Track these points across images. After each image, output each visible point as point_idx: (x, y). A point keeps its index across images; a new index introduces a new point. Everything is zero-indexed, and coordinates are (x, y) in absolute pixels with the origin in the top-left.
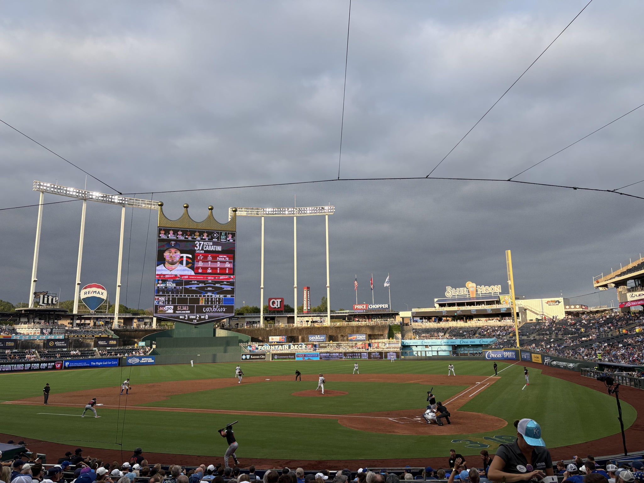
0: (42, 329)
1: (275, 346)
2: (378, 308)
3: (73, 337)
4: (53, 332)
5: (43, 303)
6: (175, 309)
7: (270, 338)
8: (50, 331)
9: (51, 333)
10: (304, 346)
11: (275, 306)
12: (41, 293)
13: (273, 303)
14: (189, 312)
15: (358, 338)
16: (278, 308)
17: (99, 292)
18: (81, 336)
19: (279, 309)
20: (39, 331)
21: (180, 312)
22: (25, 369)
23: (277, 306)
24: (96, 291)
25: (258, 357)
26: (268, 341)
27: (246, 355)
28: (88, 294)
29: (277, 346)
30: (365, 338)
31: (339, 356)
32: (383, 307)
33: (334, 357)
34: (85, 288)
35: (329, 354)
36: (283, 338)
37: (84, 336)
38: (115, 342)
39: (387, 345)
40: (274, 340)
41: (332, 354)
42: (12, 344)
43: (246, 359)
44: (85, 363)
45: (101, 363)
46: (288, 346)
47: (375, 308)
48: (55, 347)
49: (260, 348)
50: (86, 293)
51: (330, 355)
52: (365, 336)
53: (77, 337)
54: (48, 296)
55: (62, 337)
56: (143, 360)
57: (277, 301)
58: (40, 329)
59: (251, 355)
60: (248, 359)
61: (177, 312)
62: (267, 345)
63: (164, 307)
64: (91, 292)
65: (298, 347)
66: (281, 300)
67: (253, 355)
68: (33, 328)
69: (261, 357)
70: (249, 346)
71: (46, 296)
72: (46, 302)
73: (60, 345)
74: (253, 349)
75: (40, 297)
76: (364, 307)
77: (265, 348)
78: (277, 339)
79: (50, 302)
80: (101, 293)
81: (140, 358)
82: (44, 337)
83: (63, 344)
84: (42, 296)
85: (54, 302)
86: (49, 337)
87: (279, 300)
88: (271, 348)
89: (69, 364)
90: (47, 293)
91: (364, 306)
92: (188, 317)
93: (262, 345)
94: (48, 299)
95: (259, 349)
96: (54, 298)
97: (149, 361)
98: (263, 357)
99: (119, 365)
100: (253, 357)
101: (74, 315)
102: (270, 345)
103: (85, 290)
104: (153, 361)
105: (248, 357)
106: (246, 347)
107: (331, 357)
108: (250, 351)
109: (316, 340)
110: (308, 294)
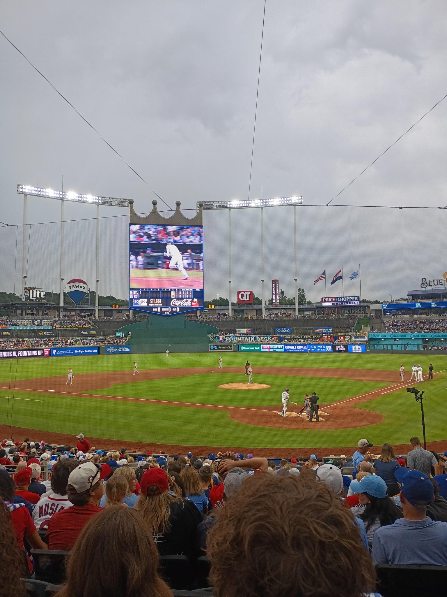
0: (33, 321)
1: (242, 338)
2: (347, 300)
3: (59, 328)
4: (43, 323)
5: (33, 297)
6: (148, 302)
7: (237, 330)
8: (40, 322)
9: (41, 324)
10: (269, 338)
11: (244, 298)
12: (30, 288)
13: (242, 296)
14: (161, 305)
15: (325, 331)
16: (247, 300)
17: (81, 286)
18: (66, 326)
19: (248, 302)
20: (31, 323)
21: (153, 305)
22: (13, 356)
23: (246, 298)
24: (79, 286)
25: (225, 348)
26: (235, 333)
27: (213, 346)
28: (72, 288)
29: (243, 338)
30: (331, 331)
31: (304, 348)
32: (353, 300)
33: (299, 349)
34: (69, 283)
35: (294, 346)
36: (249, 330)
37: (69, 327)
38: (95, 333)
39: (353, 338)
40: (241, 332)
41: (297, 346)
42: (8, 334)
43: (214, 349)
44: (70, 351)
45: (83, 351)
46: (254, 338)
47: (344, 300)
48: (44, 336)
49: (228, 339)
50: (70, 287)
51: (294, 348)
52: (331, 329)
53: (63, 328)
54: (36, 291)
55: (50, 328)
56: (120, 349)
57: (246, 294)
58: (31, 321)
59: (218, 346)
60: (216, 350)
61: (150, 305)
62: (234, 337)
63: (139, 300)
64: (74, 286)
65: (263, 339)
66: (249, 293)
67: (221, 346)
68: (26, 320)
69: (229, 347)
70: (216, 338)
71: (34, 291)
72: (35, 296)
73: (49, 335)
74: (220, 340)
75: (29, 292)
76: (333, 300)
77: (232, 340)
78: (244, 330)
79: (38, 296)
80: (83, 288)
81: (118, 347)
82: (35, 328)
83: (51, 333)
84: (31, 291)
85: (42, 296)
86: (40, 328)
87: (248, 293)
88: (238, 340)
89: (56, 351)
90: (35, 288)
91: (333, 298)
92: (161, 310)
93: (230, 337)
94: (36, 294)
95: (226, 340)
96: (42, 293)
97: (125, 350)
98: (230, 348)
99: (99, 353)
100: (221, 348)
101: (60, 308)
102: (237, 337)
103: (69, 285)
104: (129, 350)
105: (216, 347)
106: (214, 338)
107: (295, 349)
108: (218, 341)
109: (282, 332)
110: (277, 287)
